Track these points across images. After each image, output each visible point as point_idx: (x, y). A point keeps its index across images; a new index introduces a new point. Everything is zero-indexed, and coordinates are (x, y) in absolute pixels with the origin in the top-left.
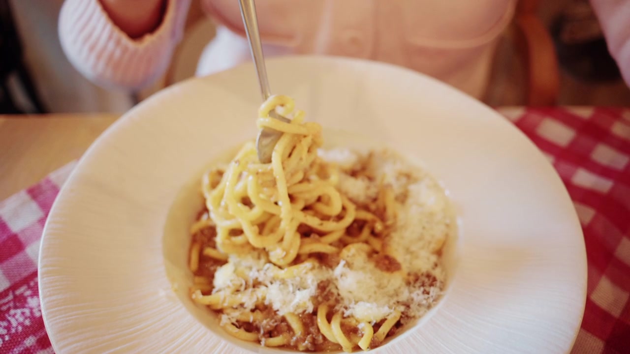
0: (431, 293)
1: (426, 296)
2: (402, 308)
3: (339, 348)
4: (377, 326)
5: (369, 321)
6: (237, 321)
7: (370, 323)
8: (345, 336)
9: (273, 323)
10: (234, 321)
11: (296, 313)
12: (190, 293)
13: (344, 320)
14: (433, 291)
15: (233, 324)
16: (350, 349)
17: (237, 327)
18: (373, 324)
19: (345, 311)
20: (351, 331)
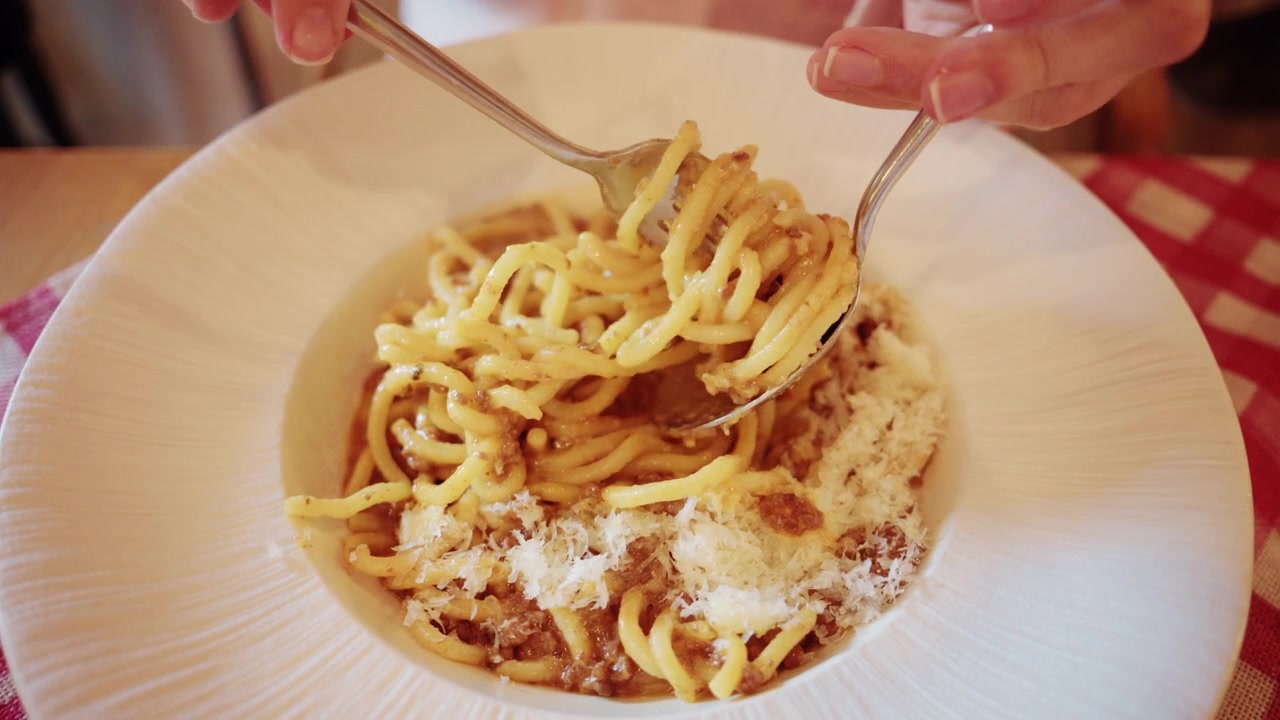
0: (892, 574)
1: (879, 579)
2: (819, 607)
3: (663, 689)
4: (756, 645)
5: (739, 632)
6: (443, 617)
7: (740, 635)
8: (682, 663)
9: (525, 628)
10: (436, 616)
11: (574, 607)
12: (345, 550)
13: (681, 627)
14: (897, 568)
15: (433, 623)
16: (691, 695)
17: (441, 631)
18: (746, 639)
19: (685, 604)
20: (695, 653)
